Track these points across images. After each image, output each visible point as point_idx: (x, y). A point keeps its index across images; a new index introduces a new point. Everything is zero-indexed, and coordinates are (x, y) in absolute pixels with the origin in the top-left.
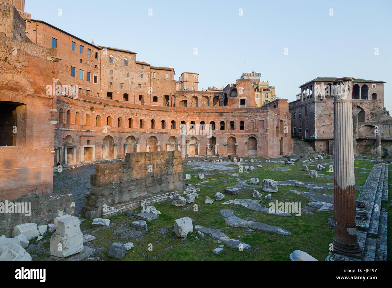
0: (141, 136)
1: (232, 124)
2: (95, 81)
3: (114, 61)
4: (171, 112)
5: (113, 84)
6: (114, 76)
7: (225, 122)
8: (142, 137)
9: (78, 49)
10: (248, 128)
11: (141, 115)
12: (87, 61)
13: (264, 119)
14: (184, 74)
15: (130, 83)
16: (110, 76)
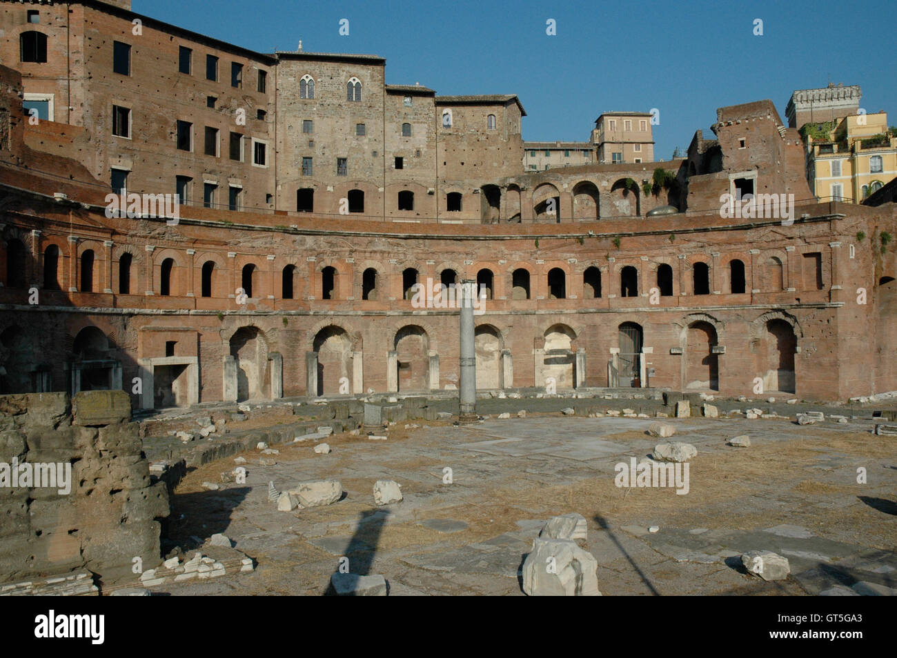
0: (367, 326)
1: (701, 275)
2: (260, 158)
3: (317, 91)
4: (476, 239)
5: (317, 162)
6: (316, 139)
7: (674, 266)
8: (372, 328)
9: (198, 66)
10: (761, 288)
11: (368, 254)
12: (229, 99)
13: (818, 248)
14: (605, 118)
15: (368, 155)
16: (304, 138)
